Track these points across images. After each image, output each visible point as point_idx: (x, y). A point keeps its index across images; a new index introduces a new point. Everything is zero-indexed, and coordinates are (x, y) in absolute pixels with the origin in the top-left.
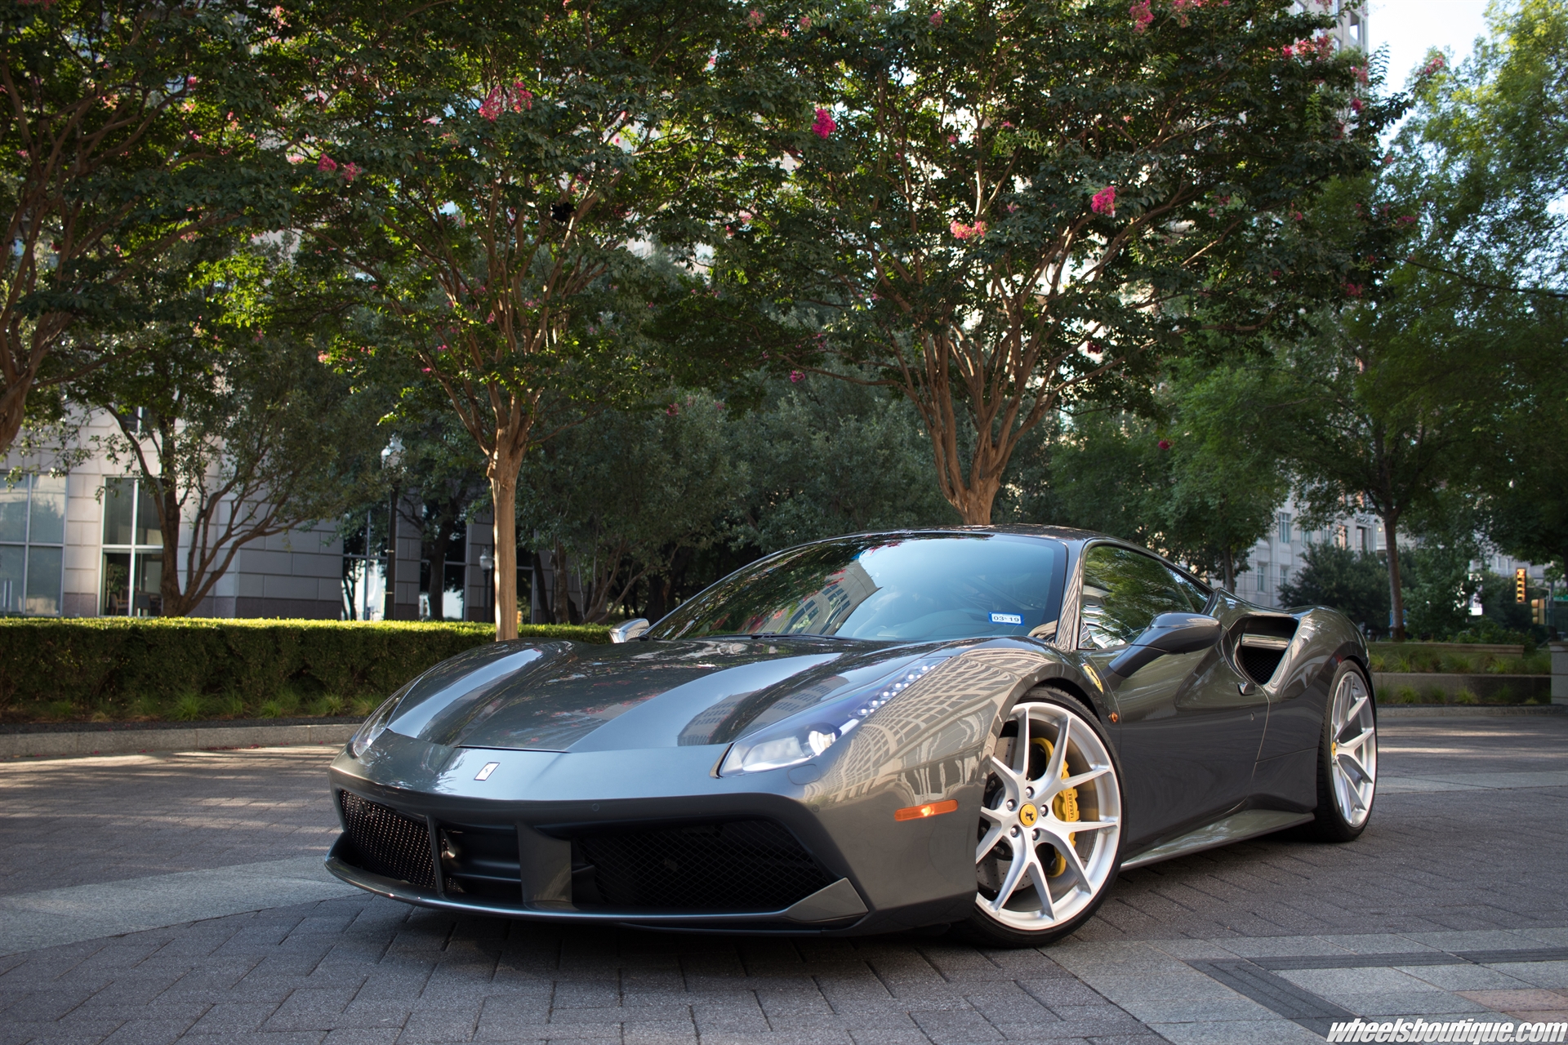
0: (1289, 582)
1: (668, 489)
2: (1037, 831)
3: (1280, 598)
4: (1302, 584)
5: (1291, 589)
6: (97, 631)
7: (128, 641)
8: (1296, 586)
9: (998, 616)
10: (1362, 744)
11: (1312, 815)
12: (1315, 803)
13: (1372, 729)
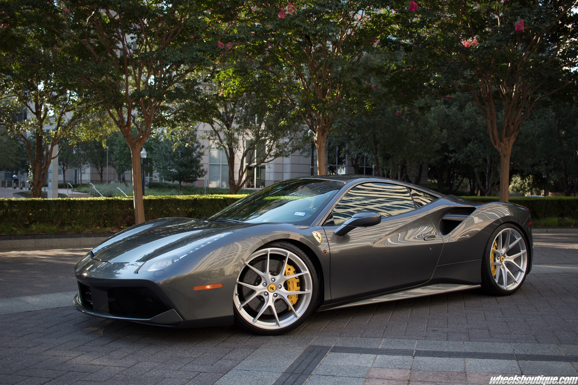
1: (411, 142)
2: (276, 294)
6: (183, 200)
7: (194, 203)
9: (297, 213)
10: (520, 256)
11: (480, 285)
12: (481, 281)
13: (525, 251)
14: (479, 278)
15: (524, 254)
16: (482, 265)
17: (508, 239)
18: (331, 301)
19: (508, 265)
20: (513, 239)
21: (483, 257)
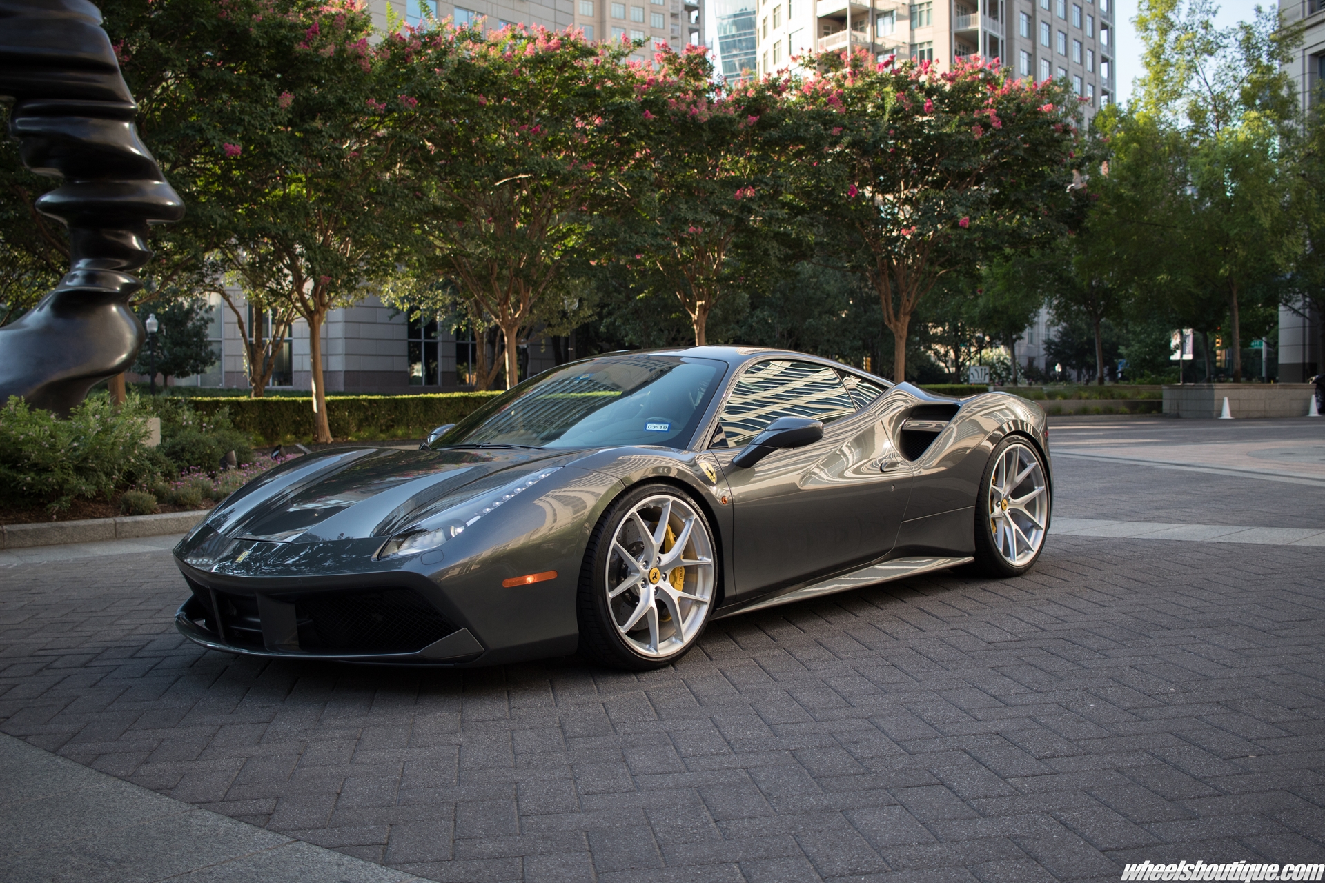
0: (1052, 337)
2: (657, 588)
3: (1045, 349)
4: (1060, 338)
5: (1053, 342)
8: (1057, 340)
9: (652, 425)
10: (1034, 500)
11: (971, 559)
12: (974, 549)
13: (1043, 487)
14: (971, 544)
15: (1040, 495)
16: (976, 514)
17: (1015, 466)
18: (735, 598)
19: (1015, 515)
20: (1023, 466)
21: (978, 501)
